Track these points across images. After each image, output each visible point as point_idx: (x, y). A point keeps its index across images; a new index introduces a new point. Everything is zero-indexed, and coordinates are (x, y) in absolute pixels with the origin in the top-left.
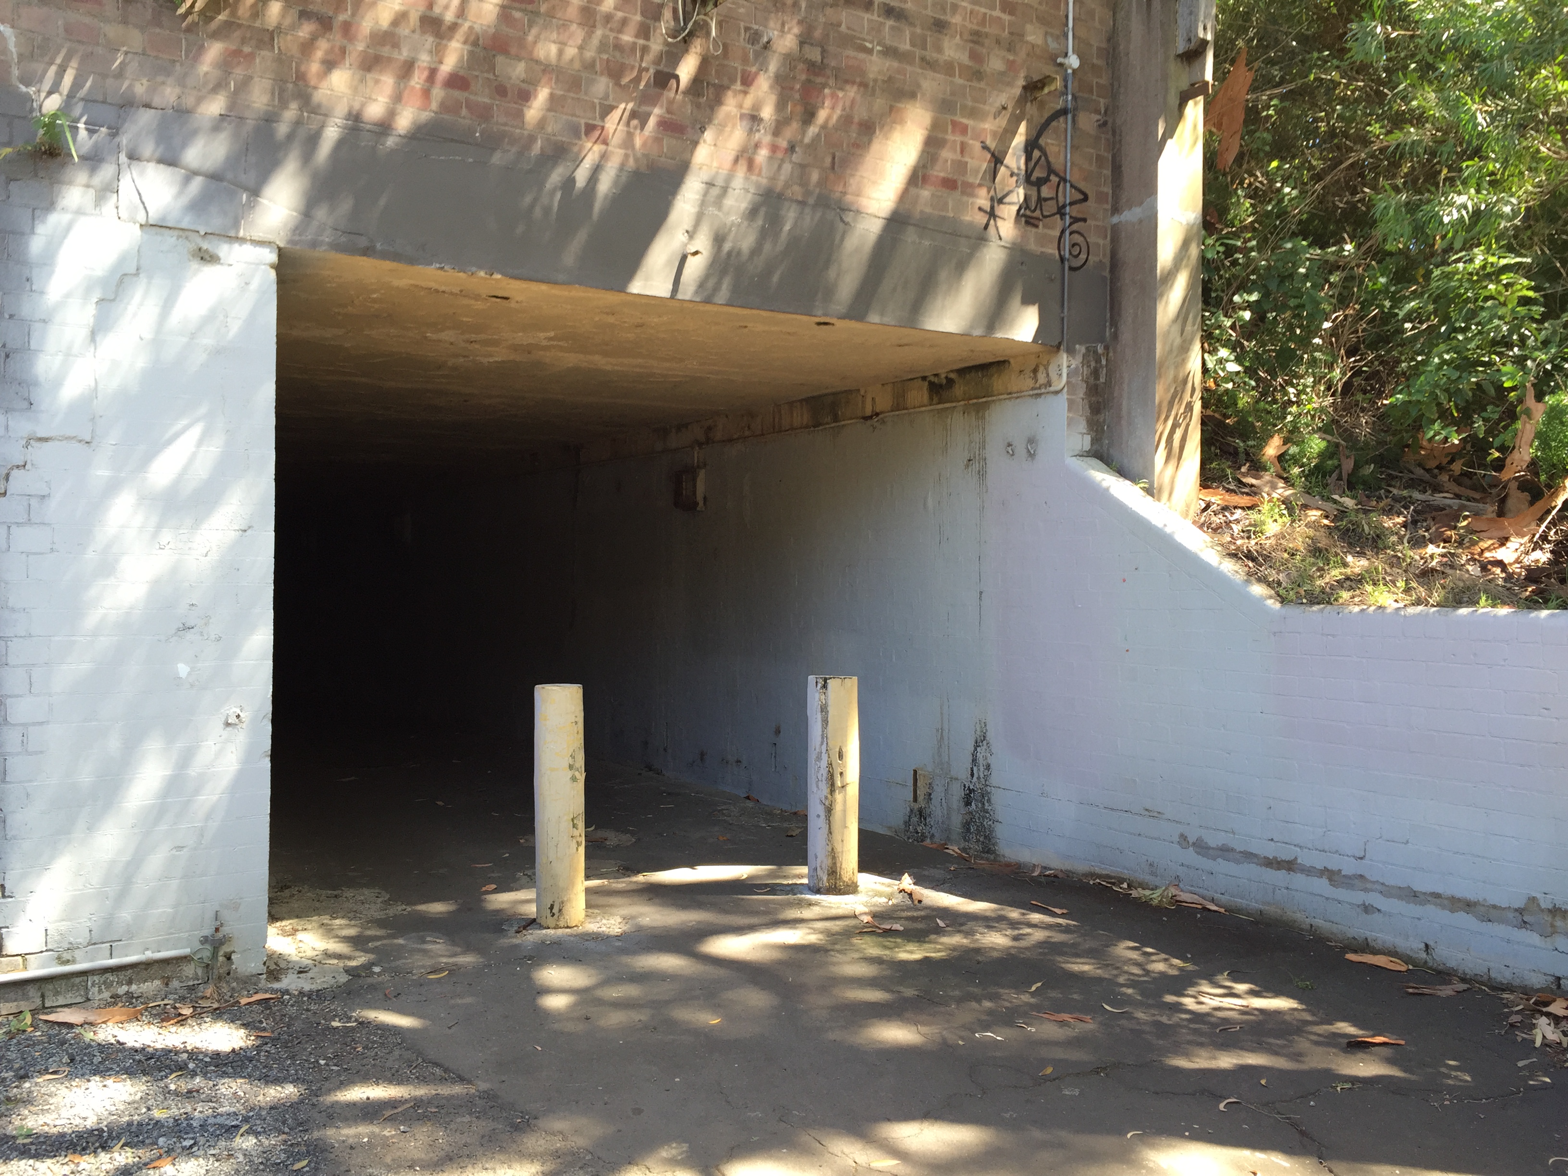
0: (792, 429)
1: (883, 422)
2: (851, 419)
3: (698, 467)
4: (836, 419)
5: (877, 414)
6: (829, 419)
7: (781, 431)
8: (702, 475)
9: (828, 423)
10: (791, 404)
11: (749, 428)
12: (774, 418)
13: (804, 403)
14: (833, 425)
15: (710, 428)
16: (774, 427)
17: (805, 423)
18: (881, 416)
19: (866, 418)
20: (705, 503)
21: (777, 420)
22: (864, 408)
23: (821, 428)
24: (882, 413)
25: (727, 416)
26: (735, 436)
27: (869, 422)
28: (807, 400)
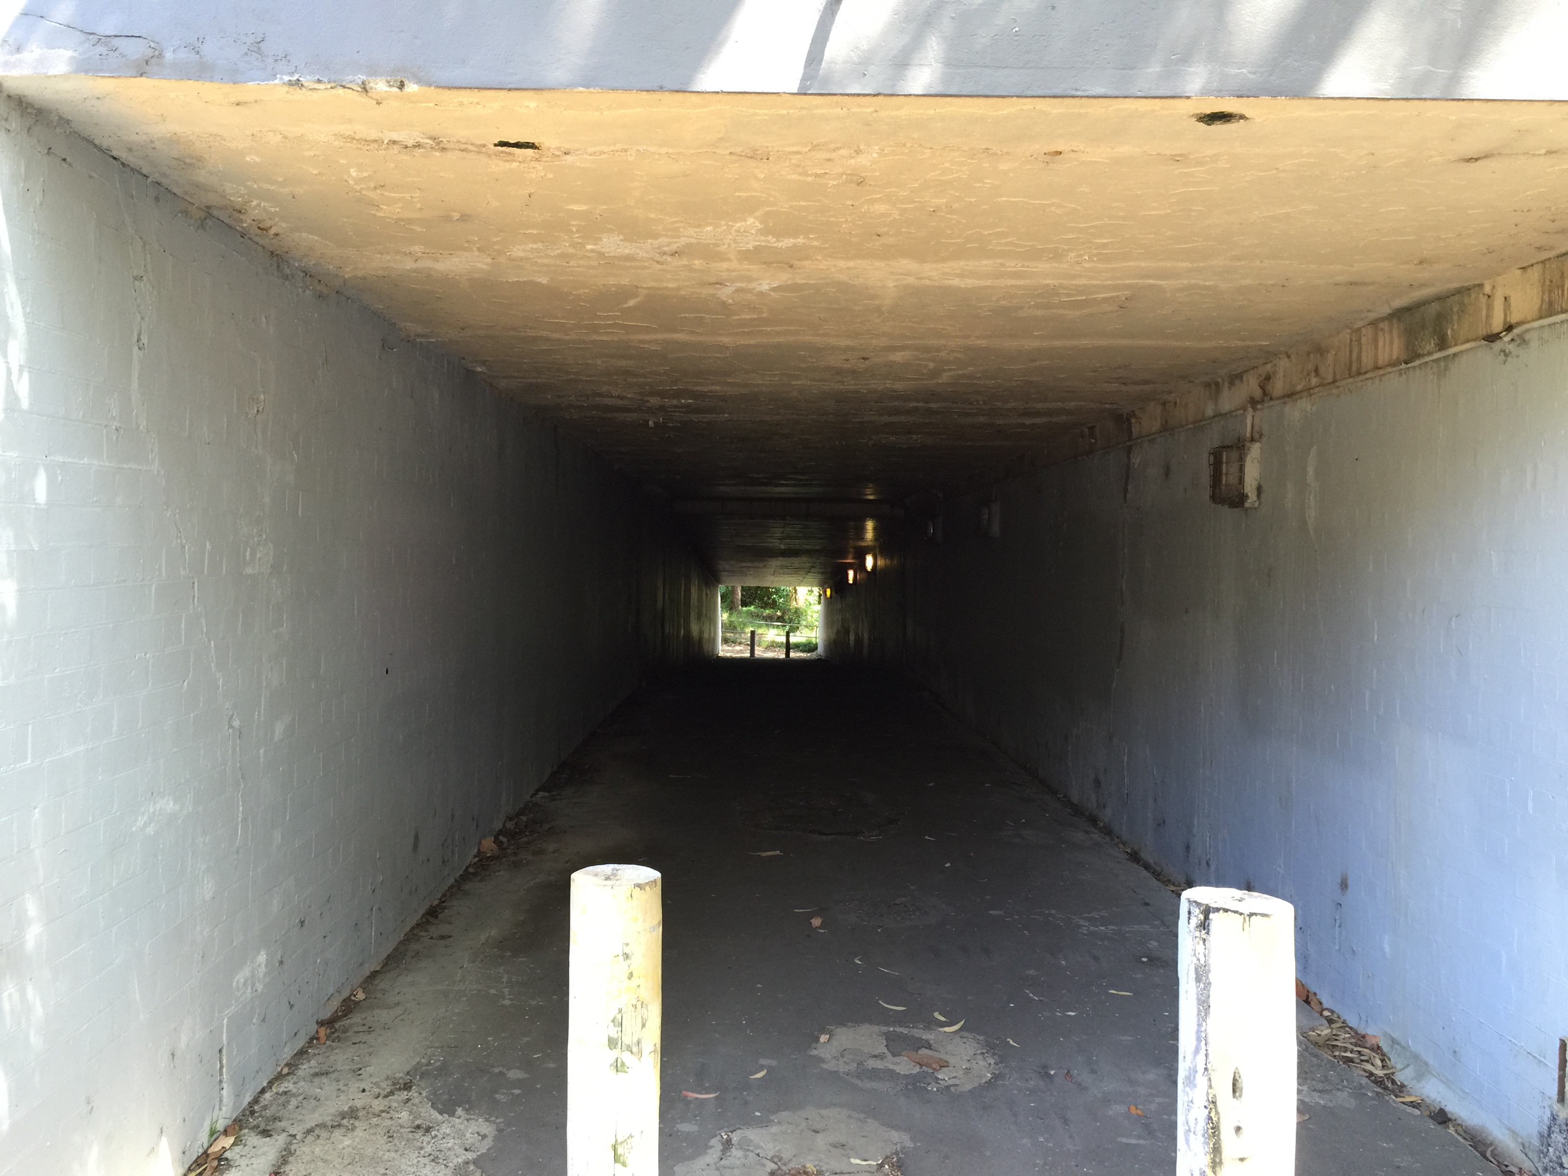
0: (1377, 368)
1: (1522, 341)
2: (1468, 341)
3: (1252, 440)
4: (1443, 344)
5: (1509, 328)
6: (1431, 345)
7: (1359, 374)
8: (1255, 451)
9: (1430, 353)
10: (1374, 323)
11: (1316, 371)
12: (1351, 352)
13: (1395, 321)
14: (1436, 356)
15: (1268, 378)
16: (1350, 370)
17: (1394, 357)
18: (1516, 331)
19: (1492, 338)
20: (1259, 496)
21: (1355, 355)
22: (1489, 317)
23: (1417, 363)
24: (1519, 324)
25: (1289, 357)
26: (1299, 388)
27: (1497, 346)
28: (1399, 314)
